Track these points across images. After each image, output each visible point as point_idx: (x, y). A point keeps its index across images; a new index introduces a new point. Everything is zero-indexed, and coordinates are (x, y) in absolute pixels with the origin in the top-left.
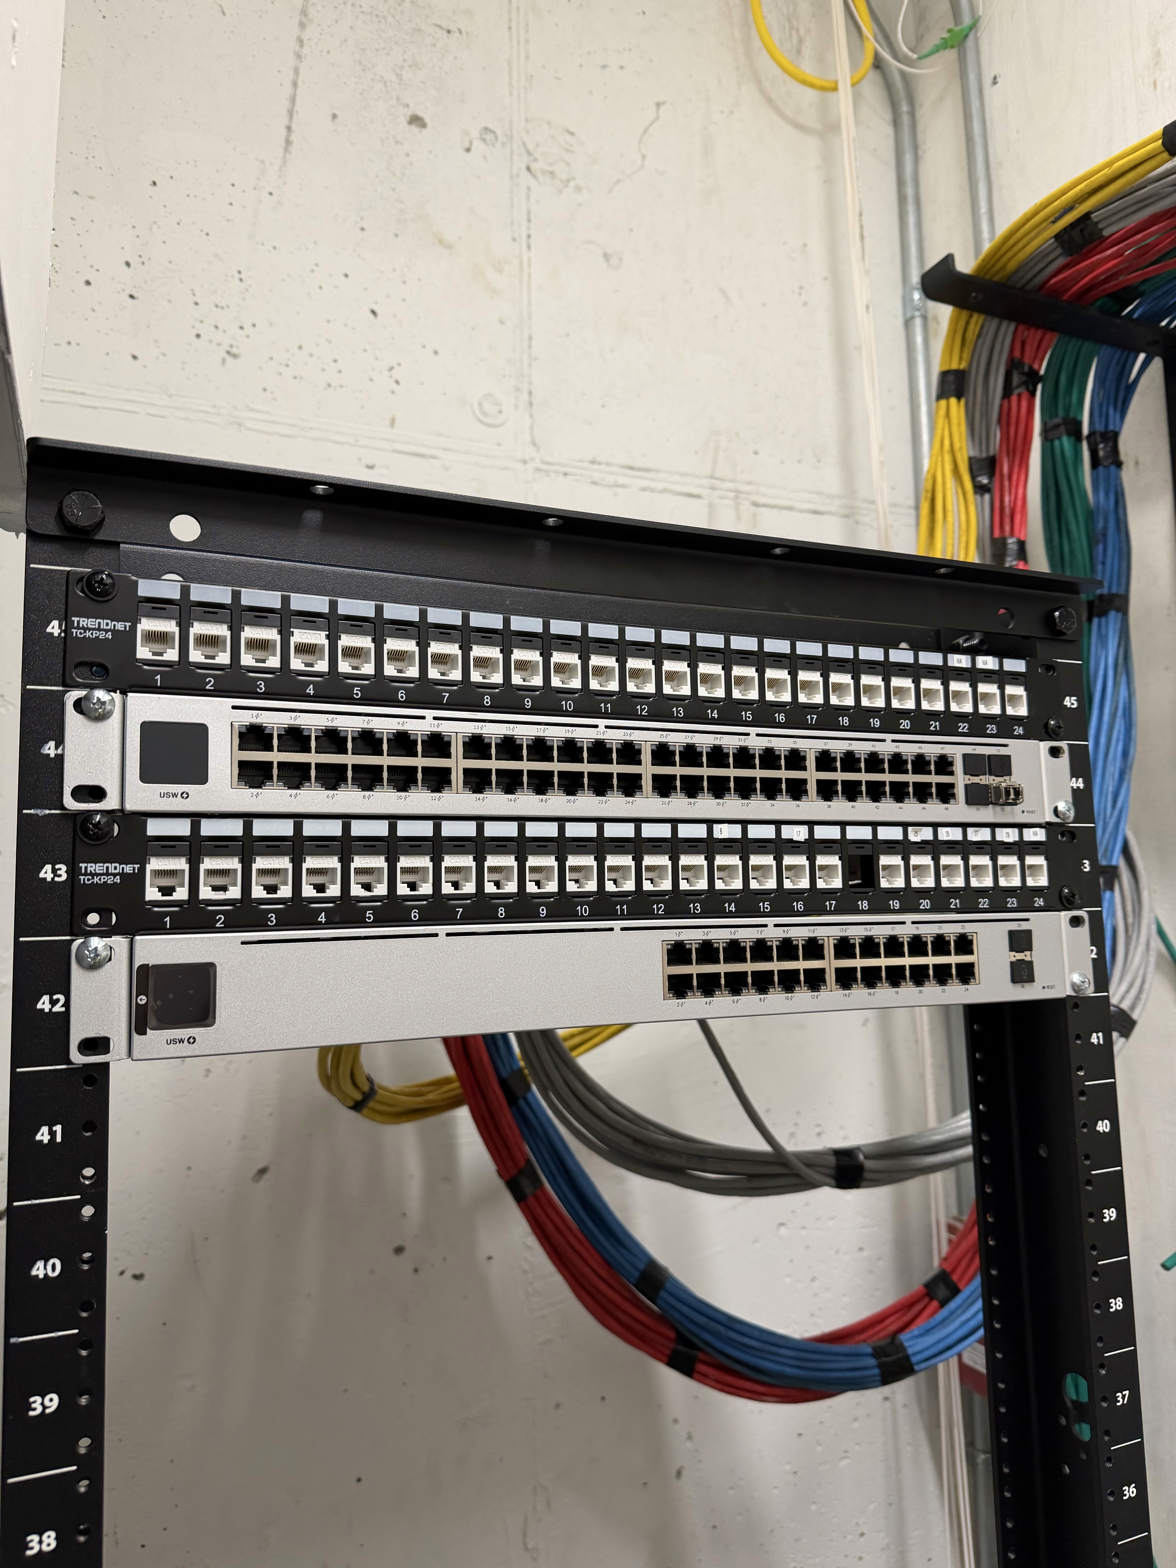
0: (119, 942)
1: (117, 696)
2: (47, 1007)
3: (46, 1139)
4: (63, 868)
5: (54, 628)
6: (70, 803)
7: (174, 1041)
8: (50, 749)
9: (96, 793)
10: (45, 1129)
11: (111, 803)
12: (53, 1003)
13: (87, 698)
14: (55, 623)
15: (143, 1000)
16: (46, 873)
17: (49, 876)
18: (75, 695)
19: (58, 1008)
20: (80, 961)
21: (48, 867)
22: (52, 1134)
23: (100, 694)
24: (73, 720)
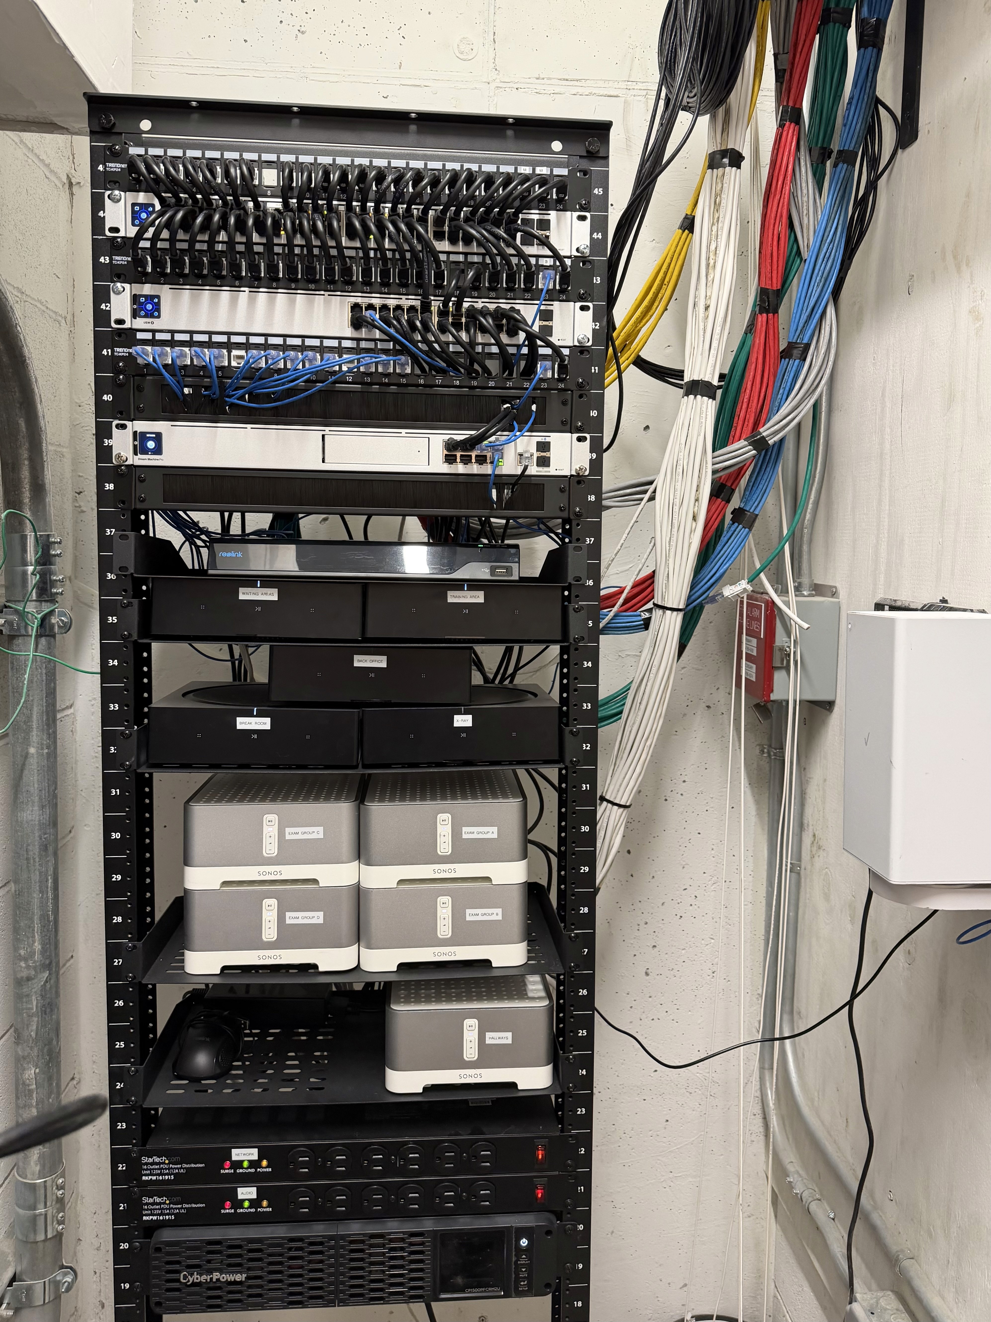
0: (127, 286)
1: (123, 193)
2: (104, 308)
3: (106, 354)
4: (107, 258)
5: (101, 168)
6: (108, 233)
7: (146, 323)
8: (101, 214)
9: (116, 230)
10: (105, 350)
11: (122, 234)
12: (106, 306)
13: (111, 194)
14: (101, 166)
15: (135, 307)
16: (102, 260)
17: (103, 261)
18: (108, 192)
19: (108, 309)
20: (114, 292)
21: (103, 258)
22: (108, 352)
23: (117, 192)
24: (108, 202)
